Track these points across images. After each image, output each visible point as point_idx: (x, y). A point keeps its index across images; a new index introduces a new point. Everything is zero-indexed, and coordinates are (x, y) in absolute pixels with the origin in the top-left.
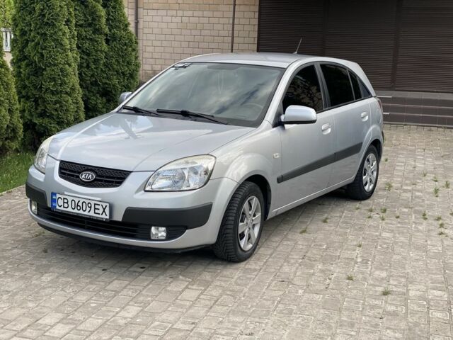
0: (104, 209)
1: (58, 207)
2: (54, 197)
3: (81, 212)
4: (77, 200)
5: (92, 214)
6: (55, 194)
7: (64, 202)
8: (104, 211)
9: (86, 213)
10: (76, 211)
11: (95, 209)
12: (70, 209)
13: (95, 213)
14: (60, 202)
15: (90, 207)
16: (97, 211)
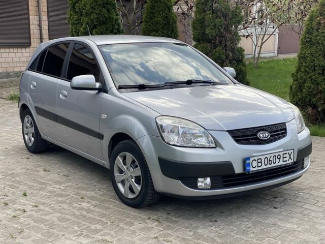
0: (290, 156)
1: (252, 169)
2: (248, 162)
3: (273, 165)
4: (268, 156)
5: (281, 163)
6: (249, 158)
7: (258, 163)
8: (290, 157)
9: (276, 164)
10: (269, 166)
11: (283, 158)
12: (263, 167)
13: (283, 161)
14: (255, 164)
15: (280, 158)
16: (285, 159)
